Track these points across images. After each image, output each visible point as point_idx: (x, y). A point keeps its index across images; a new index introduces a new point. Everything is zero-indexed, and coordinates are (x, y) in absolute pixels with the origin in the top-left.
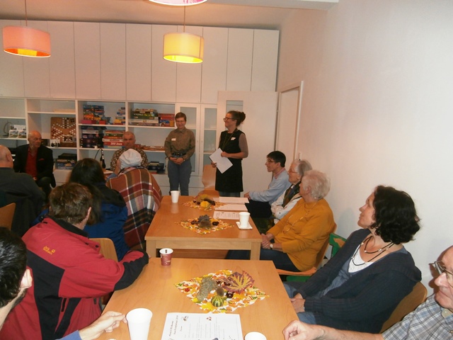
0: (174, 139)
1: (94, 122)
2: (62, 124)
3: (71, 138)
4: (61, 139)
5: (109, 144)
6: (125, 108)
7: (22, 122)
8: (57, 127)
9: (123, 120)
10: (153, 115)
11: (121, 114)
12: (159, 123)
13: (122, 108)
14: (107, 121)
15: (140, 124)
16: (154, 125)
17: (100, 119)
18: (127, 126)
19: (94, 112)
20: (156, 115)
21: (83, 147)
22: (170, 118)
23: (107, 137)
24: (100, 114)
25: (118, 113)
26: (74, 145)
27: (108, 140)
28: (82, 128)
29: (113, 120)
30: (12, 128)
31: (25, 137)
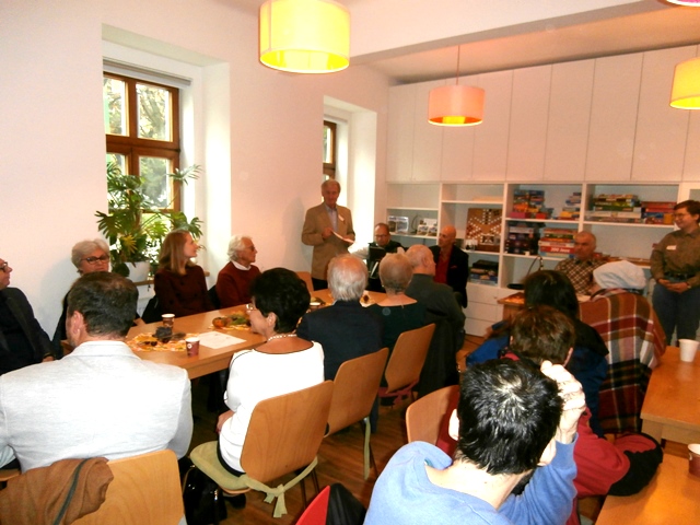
0: (673, 248)
1: (529, 215)
2: (481, 218)
3: (492, 239)
4: (479, 239)
5: (548, 249)
6: (580, 194)
7: (432, 215)
8: (475, 222)
9: (576, 213)
10: (631, 205)
11: (573, 204)
12: (643, 217)
13: (576, 194)
14: (548, 213)
15: (605, 219)
16: (631, 221)
17: (537, 210)
18: (581, 223)
19: (529, 200)
20: (637, 204)
21: (509, 252)
22: (666, 211)
23: (545, 239)
24: (539, 203)
25: (568, 202)
26: (496, 249)
27: (547, 244)
28: (510, 224)
29: (558, 212)
30: (422, 222)
31: (435, 235)
